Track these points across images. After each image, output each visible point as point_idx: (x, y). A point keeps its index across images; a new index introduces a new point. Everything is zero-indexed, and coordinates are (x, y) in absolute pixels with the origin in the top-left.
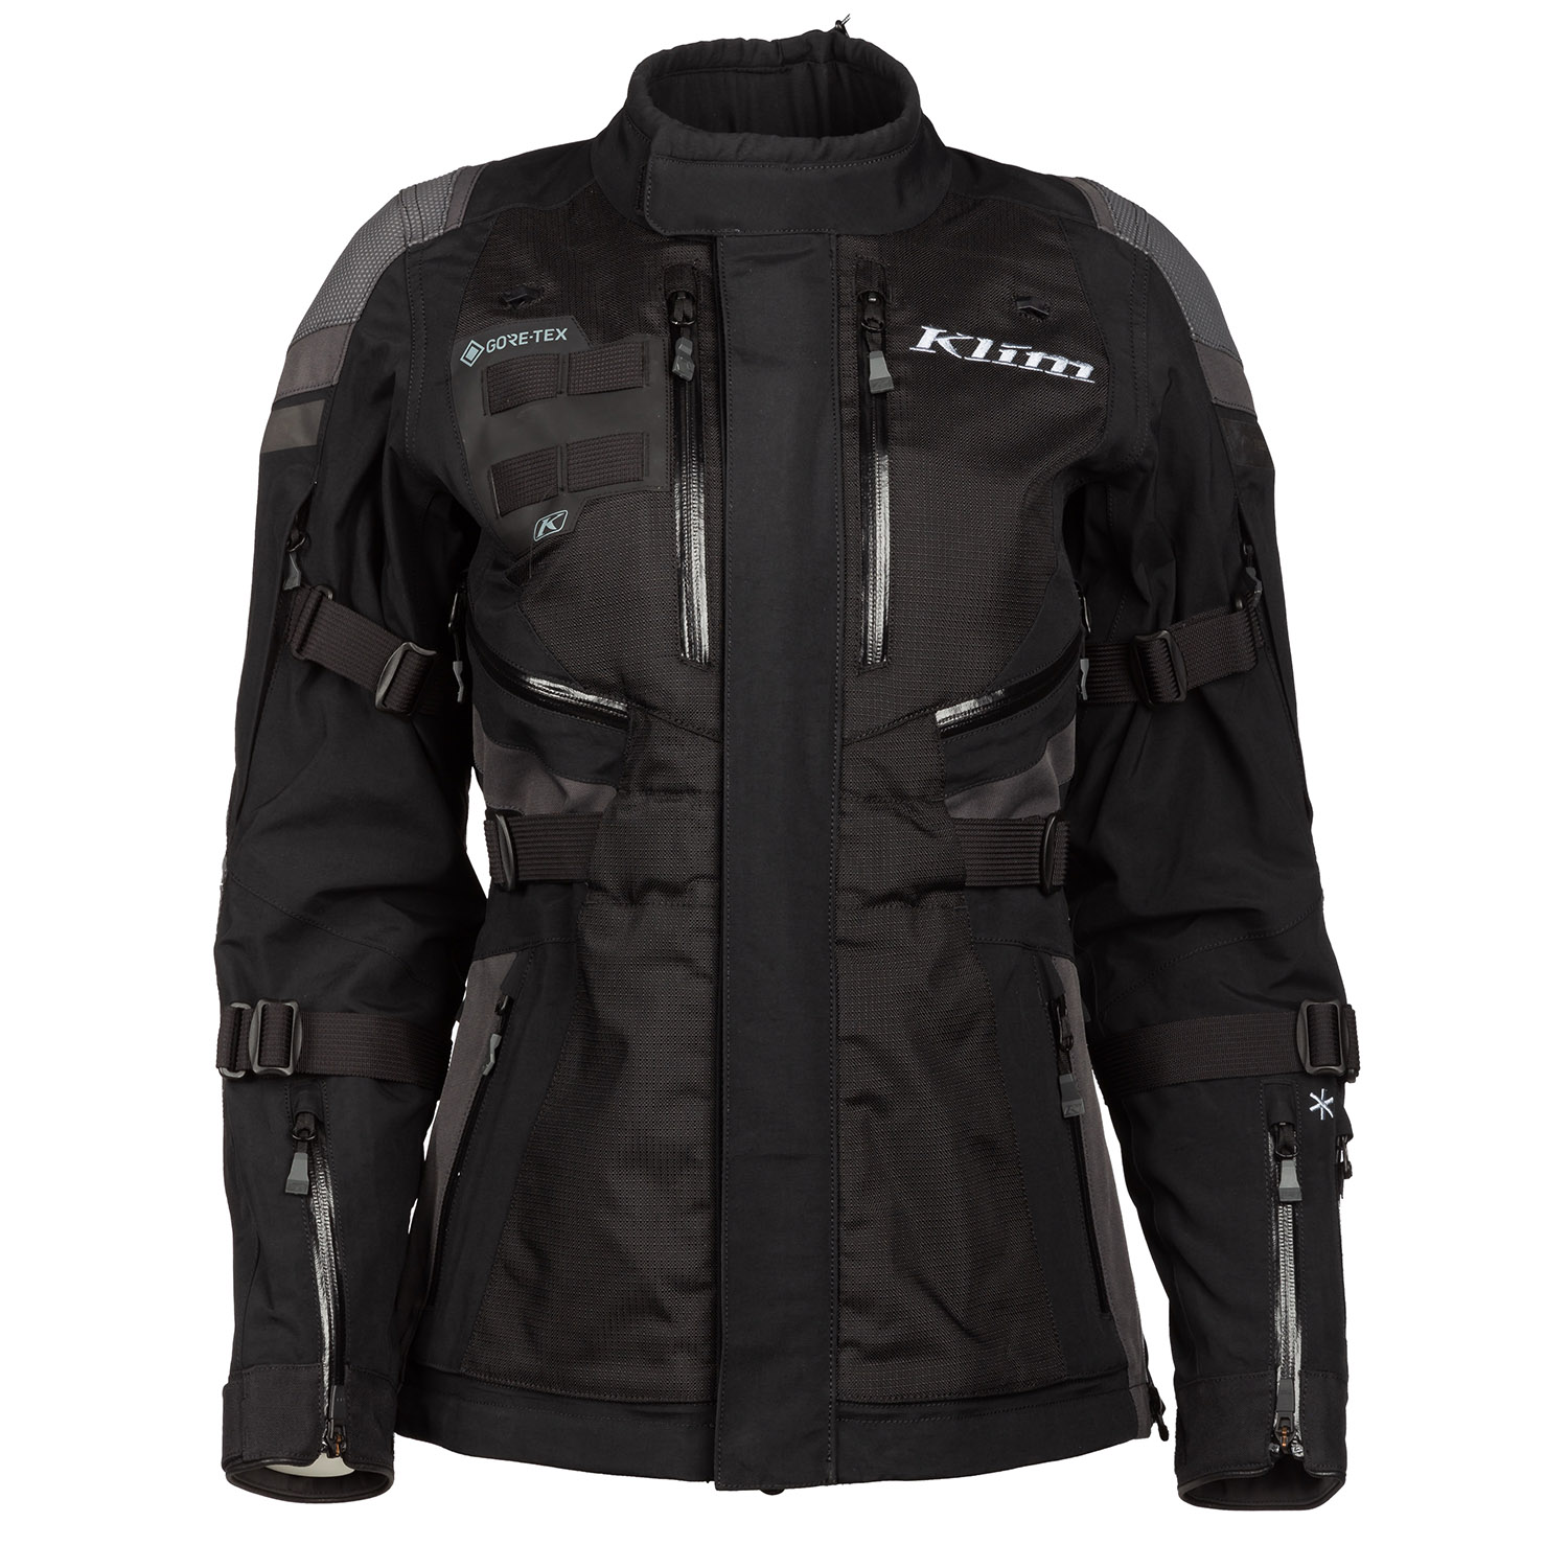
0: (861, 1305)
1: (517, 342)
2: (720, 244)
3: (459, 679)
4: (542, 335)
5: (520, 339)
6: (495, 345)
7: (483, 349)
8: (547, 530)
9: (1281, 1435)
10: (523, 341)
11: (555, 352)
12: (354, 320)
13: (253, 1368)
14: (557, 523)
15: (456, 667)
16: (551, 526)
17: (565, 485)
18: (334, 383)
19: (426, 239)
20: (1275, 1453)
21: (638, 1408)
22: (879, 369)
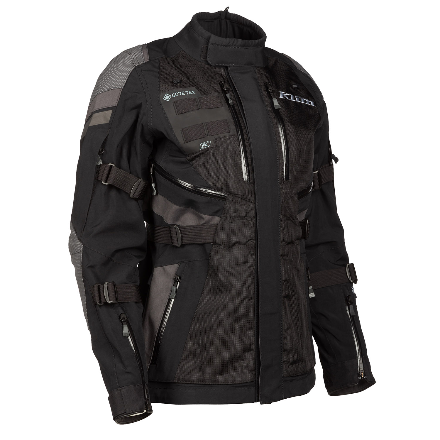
0: (287, 351)
1: (182, 94)
2: (229, 68)
3: (154, 188)
4: (188, 92)
5: (182, 93)
6: (175, 95)
7: (171, 96)
8: (204, 146)
9: (361, 374)
10: (183, 94)
11: (194, 97)
12: (123, 87)
13: (124, 387)
14: (208, 144)
15: (153, 185)
16: (206, 145)
17: (208, 134)
18: (116, 105)
19: (140, 64)
20: (360, 379)
21: (235, 385)
22: (276, 103)
